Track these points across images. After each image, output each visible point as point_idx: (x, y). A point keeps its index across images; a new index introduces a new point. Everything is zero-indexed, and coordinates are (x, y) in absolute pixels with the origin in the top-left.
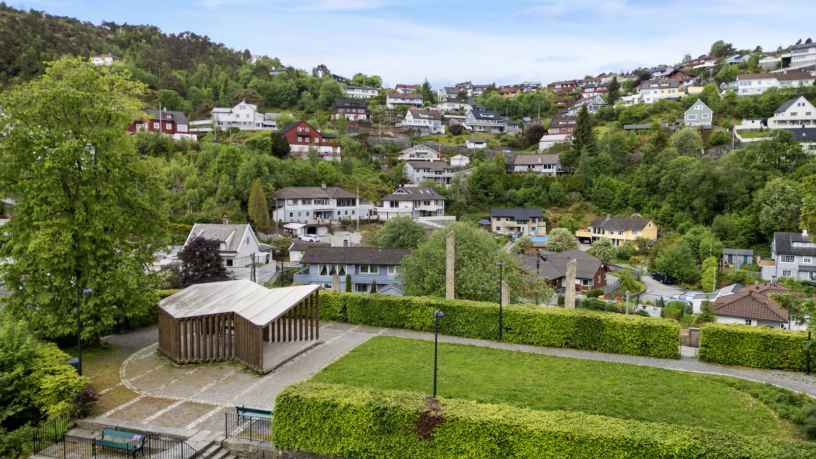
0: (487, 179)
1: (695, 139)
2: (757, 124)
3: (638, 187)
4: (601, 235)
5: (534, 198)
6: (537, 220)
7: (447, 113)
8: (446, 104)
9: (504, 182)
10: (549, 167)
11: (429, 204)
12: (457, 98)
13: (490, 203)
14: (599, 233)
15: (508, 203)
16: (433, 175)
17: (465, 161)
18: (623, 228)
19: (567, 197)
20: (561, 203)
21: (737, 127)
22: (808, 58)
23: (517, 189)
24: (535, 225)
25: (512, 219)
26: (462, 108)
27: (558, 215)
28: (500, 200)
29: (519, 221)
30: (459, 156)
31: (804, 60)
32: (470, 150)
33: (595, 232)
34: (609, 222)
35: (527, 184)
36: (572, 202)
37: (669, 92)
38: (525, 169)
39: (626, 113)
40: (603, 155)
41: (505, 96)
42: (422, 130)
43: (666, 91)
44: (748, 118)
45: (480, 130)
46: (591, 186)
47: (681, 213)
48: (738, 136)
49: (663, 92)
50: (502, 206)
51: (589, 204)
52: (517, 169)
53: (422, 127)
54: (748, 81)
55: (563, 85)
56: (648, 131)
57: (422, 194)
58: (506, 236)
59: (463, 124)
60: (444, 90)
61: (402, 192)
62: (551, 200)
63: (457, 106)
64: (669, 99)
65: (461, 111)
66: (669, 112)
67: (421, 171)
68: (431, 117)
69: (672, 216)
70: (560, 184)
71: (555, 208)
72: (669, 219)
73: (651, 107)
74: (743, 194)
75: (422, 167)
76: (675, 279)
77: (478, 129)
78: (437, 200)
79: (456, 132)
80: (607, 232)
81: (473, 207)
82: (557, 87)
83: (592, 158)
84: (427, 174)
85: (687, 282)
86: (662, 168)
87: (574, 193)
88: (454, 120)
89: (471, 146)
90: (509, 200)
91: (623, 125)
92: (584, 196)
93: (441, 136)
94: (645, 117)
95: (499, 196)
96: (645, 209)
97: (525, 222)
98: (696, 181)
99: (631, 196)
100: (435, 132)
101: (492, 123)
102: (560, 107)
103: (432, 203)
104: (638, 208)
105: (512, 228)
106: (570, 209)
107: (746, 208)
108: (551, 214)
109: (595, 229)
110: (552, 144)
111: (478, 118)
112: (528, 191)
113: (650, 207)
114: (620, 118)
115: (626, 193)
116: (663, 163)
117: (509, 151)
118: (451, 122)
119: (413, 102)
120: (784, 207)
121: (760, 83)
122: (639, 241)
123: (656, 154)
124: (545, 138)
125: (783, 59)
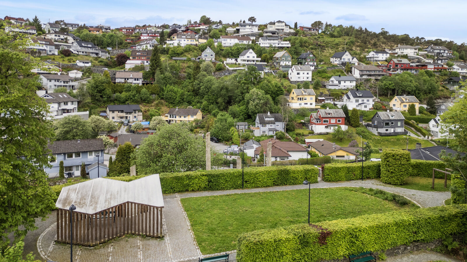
0: (101, 87)
1: (211, 67)
2: (233, 61)
3: (188, 92)
4: (174, 119)
5: (131, 99)
6: (137, 112)
7: (56, 41)
8: (54, 35)
9: (112, 89)
10: (138, 80)
11: (67, 104)
12: (60, 31)
13: (104, 102)
14: (173, 117)
15: (116, 102)
16: (62, 84)
17: (79, 75)
18: (186, 114)
19: (151, 97)
20: (148, 101)
21: (225, 62)
22: (246, 30)
23: (121, 93)
24: (136, 115)
25: (122, 111)
26: (66, 39)
27: (147, 108)
28: (111, 100)
29: (127, 113)
30: (75, 71)
31: (244, 31)
32: (81, 67)
33: (171, 117)
34: (178, 111)
35: (126, 90)
36: (154, 100)
37: (191, 41)
38: (123, 81)
39: (172, 51)
40: (167, 74)
41: (92, 32)
42: (41, 51)
43: (190, 40)
44: (229, 57)
45: (83, 54)
46: (163, 91)
47: (212, 106)
48: (227, 67)
49: (188, 40)
50: (112, 104)
51: (163, 101)
52: (117, 81)
53: (41, 49)
54: (226, 39)
55: (127, 30)
56: (185, 61)
57: (61, 98)
58: (120, 123)
59: (71, 49)
60: (48, 24)
61: (48, 96)
62: (141, 99)
63: (62, 37)
64: (191, 44)
65: (66, 40)
66: (193, 52)
67: (53, 81)
68: (47, 43)
69: (208, 107)
70: (147, 90)
71: (144, 104)
72: (207, 109)
73: (185, 49)
74: (239, 95)
75: (53, 78)
76: (220, 139)
77: (81, 53)
78: (73, 102)
79: (67, 54)
80: (177, 117)
81: (93, 105)
82: (123, 30)
83: (162, 75)
84: (57, 83)
85: (226, 141)
86: (200, 82)
87: (154, 95)
88: (64, 46)
89: (81, 64)
90: (116, 100)
91: (172, 57)
92: (159, 97)
93: (55, 56)
94: (182, 53)
95: (110, 97)
96: (193, 103)
97: (130, 113)
98: (219, 90)
99: (185, 97)
100: (51, 53)
101: (90, 50)
102: (129, 43)
103: (69, 104)
104: (190, 103)
105: (122, 118)
106: (153, 104)
107: (241, 103)
108: (143, 108)
109: (171, 115)
110: (133, 66)
111: (81, 46)
112: (127, 94)
113: (195, 102)
114: (169, 53)
115: (182, 95)
116: (201, 80)
117: (107, 69)
118: (61, 47)
119: (28, 31)
120: (258, 102)
121: (231, 40)
122: (195, 121)
123: (197, 75)
124: (128, 62)
125: (237, 29)
